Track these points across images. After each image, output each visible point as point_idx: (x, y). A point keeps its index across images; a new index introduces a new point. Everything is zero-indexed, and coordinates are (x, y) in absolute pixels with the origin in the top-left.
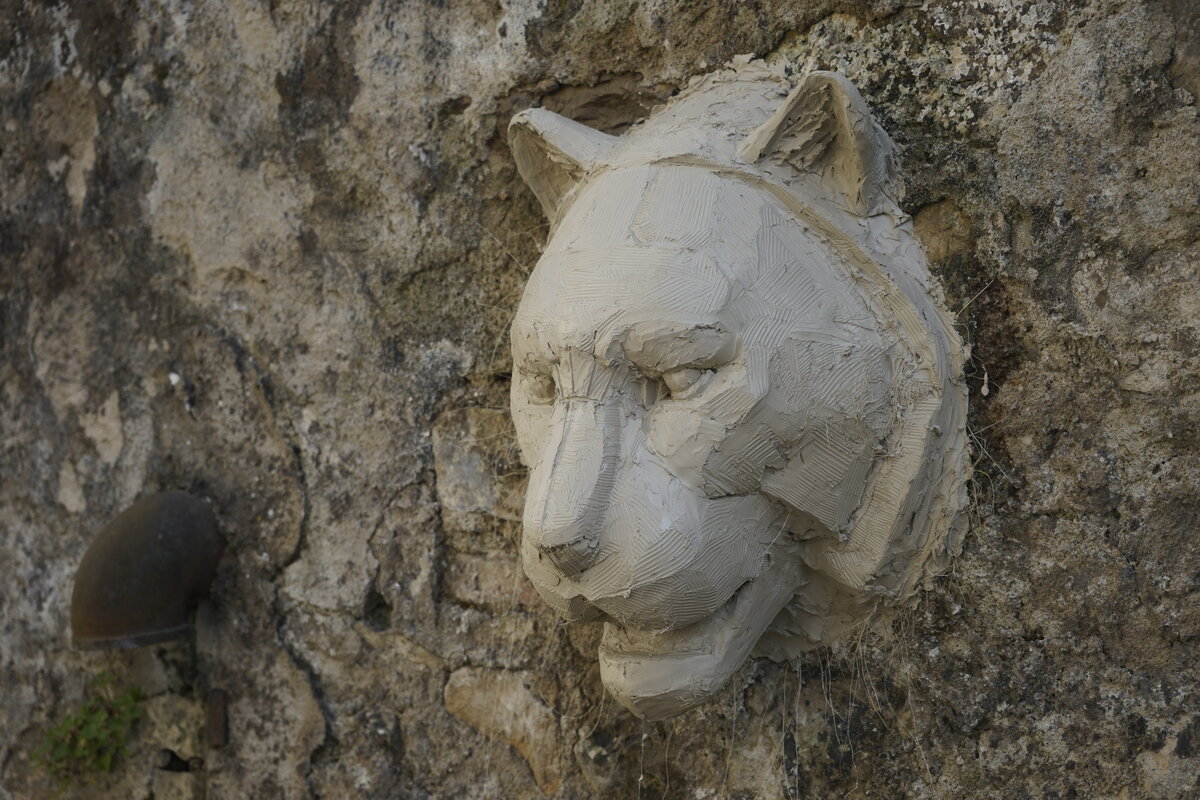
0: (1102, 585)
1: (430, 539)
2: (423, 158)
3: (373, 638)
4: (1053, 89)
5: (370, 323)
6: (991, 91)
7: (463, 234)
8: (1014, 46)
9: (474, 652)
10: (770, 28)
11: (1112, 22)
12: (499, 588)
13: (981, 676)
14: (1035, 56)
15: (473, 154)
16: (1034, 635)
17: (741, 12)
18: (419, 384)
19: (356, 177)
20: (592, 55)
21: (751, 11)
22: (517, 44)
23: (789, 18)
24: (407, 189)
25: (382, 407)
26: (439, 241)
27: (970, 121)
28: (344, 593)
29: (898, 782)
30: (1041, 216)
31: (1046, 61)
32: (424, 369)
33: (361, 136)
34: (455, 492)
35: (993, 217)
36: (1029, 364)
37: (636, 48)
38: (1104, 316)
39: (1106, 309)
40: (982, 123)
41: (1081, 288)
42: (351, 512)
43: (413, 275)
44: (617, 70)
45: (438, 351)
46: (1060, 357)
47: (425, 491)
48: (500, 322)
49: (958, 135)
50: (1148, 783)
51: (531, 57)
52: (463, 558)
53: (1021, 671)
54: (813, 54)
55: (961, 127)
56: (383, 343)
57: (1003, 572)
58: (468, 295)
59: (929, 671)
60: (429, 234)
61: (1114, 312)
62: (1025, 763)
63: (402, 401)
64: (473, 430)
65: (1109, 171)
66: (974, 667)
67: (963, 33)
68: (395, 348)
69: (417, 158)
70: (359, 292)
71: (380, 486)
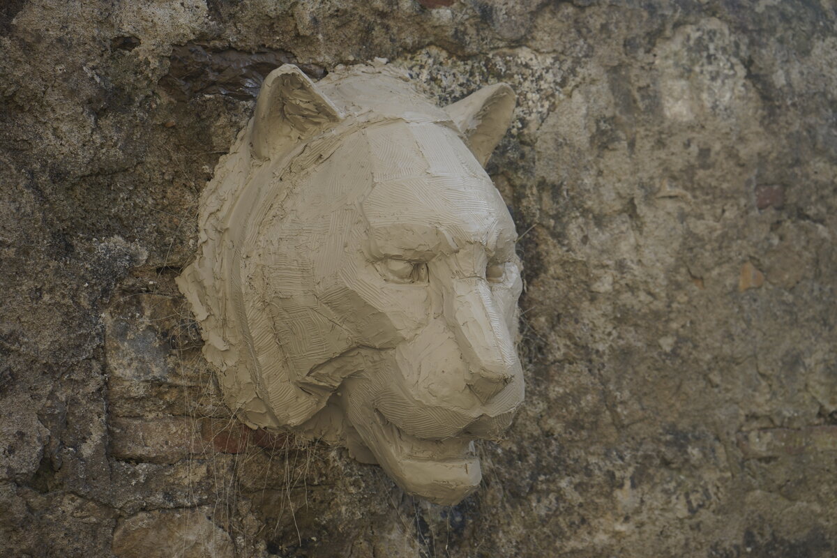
0: (589, 400)
1: (101, 407)
2: (98, 80)
3: (37, 500)
4: (565, 119)
5: (39, 215)
6: (530, 113)
7: (135, 149)
8: (542, 90)
9: (152, 498)
10: (398, 44)
11: (593, 89)
12: (167, 443)
13: (527, 461)
14: (551, 98)
15: (148, 86)
16: (548, 434)
17: (376, 29)
18: (94, 272)
19: (17, 83)
20: (257, 31)
21: (384, 30)
22: (197, 7)
23: (409, 41)
24: (82, 104)
25: (51, 290)
26: (112, 152)
27: (519, 129)
28: (14, 461)
29: (490, 535)
30: (556, 190)
31: (557, 102)
32: (99, 259)
33: (27, 48)
34: (129, 365)
35: (531, 187)
36: (543, 275)
37: (293, 34)
38: (587, 249)
39: (588, 246)
40: (526, 131)
41: (573, 233)
42: (18, 386)
43: (83, 177)
44: (275, 46)
45: (112, 244)
46: (560, 271)
47: (96, 366)
48: (168, 225)
49: (513, 136)
50: (620, 507)
51: (212, 20)
52: (124, 421)
53: (549, 454)
54: (427, 68)
55: (514, 131)
56: (53, 235)
57: (534, 398)
58: (138, 201)
59: (499, 462)
60: (102, 146)
61: (592, 247)
62: (557, 509)
63: (75, 286)
64: (148, 313)
65: (588, 170)
66: (522, 457)
67: (512, 76)
68: (64, 240)
69: (92, 78)
70: (27, 187)
71: (51, 361)
